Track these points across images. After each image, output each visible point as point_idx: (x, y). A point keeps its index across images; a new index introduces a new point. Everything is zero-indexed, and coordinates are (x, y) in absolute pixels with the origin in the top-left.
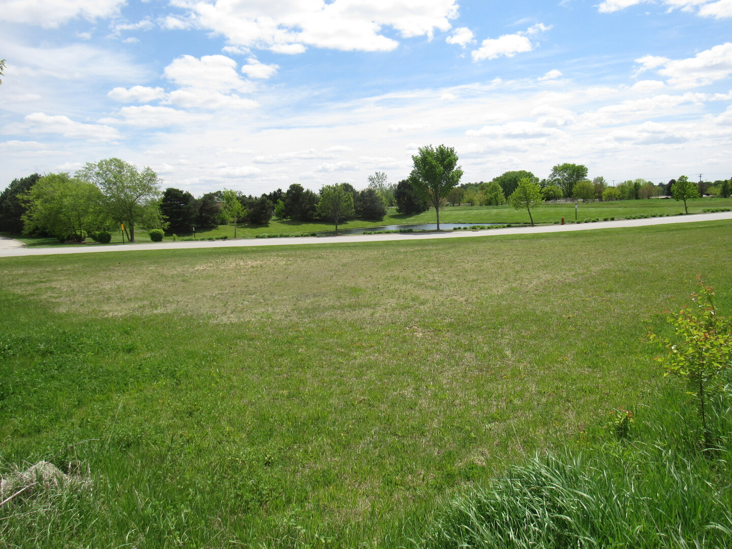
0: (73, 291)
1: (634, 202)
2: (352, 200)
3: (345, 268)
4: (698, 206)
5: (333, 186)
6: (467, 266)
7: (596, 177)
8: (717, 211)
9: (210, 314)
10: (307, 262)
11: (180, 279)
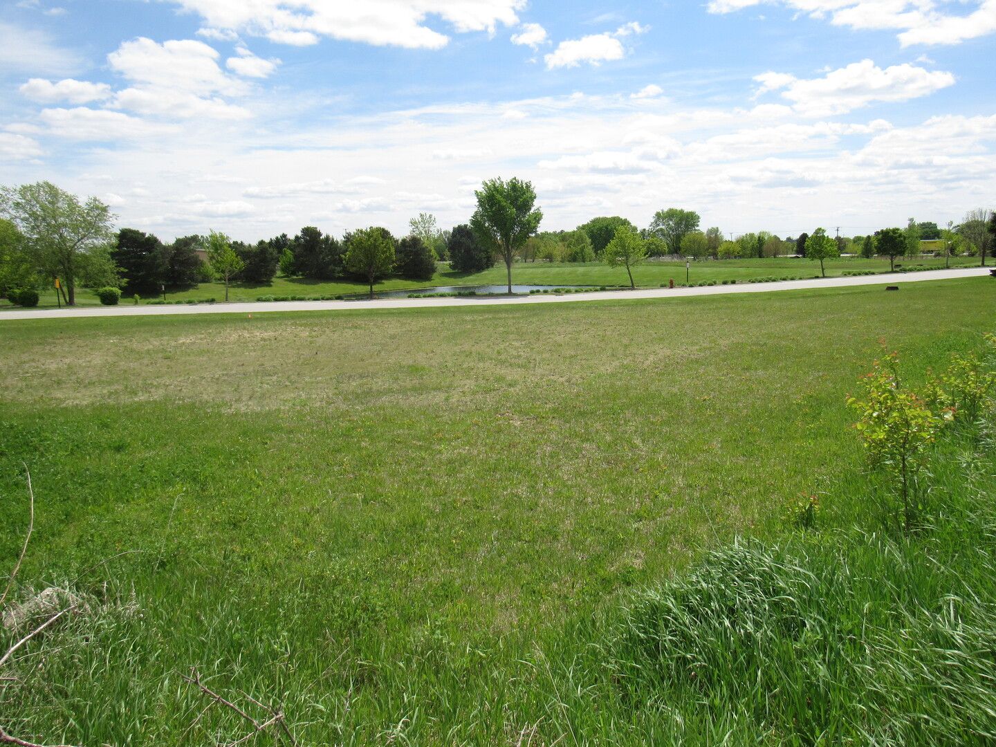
1: (756, 261)
2: (393, 250)
3: (394, 340)
4: (837, 268)
5: (366, 230)
6: (560, 339)
7: (710, 228)
8: (860, 274)
9: (218, 401)
10: (339, 333)
11: (160, 355)
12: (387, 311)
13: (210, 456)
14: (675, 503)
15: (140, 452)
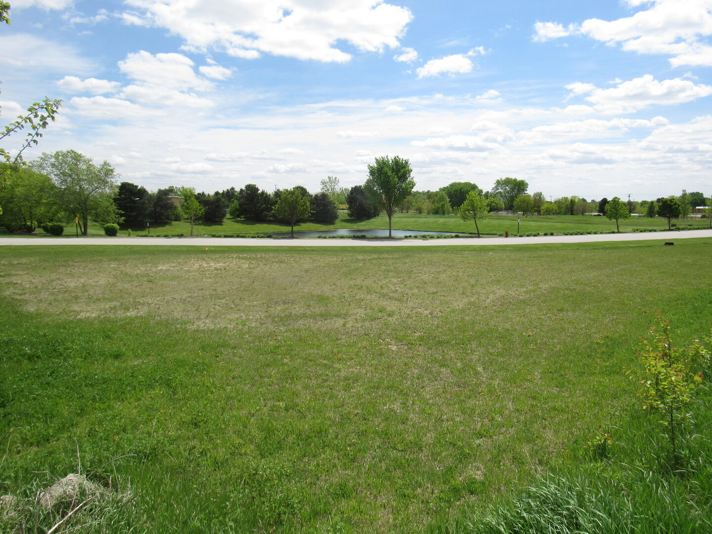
0: (36, 287)
1: (569, 217)
2: (308, 204)
3: (307, 274)
4: (628, 226)
6: (425, 277)
7: (536, 192)
8: (645, 231)
9: (185, 318)
10: (269, 266)
11: (145, 279)
12: (303, 249)
13: (179, 366)
14: (506, 425)
15: (131, 360)
